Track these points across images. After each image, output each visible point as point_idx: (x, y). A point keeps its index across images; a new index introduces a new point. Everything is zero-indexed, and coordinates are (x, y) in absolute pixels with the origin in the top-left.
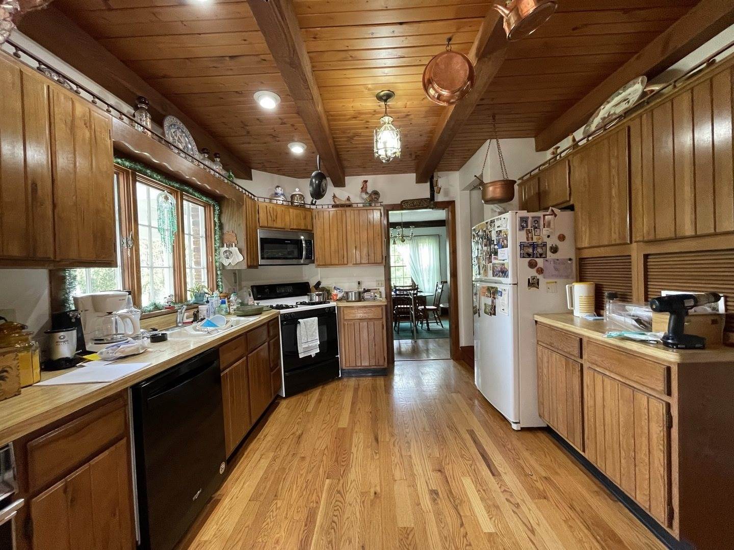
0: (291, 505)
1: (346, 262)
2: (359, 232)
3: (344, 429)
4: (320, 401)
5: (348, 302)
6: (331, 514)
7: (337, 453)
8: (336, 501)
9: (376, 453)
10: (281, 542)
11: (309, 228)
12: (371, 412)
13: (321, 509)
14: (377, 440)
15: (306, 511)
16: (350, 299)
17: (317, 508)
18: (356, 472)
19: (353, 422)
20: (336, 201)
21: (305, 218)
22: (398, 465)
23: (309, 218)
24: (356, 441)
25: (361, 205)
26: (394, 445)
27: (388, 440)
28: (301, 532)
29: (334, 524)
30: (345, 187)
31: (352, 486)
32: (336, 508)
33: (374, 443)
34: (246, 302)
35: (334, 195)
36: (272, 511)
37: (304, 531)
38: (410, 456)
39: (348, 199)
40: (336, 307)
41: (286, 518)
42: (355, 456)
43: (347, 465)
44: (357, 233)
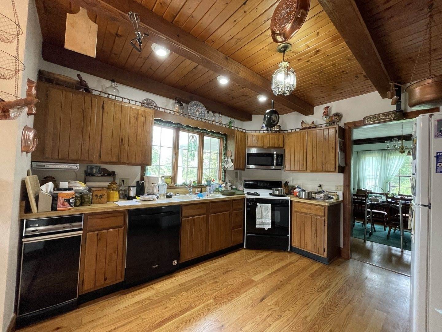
0: (187, 298)
1: (305, 169)
2: (316, 146)
3: (254, 281)
4: (261, 259)
5: (299, 198)
6: (194, 316)
7: (233, 291)
8: (202, 313)
9: (252, 306)
10: (168, 309)
11: (281, 145)
12: (281, 281)
13: (193, 310)
14: (263, 299)
15: (188, 305)
16: (301, 197)
17: (193, 308)
18: (229, 307)
19: (263, 281)
20: (303, 125)
21: (278, 139)
22: (255, 323)
23: (281, 139)
24: (252, 291)
25: (325, 125)
26: (269, 310)
27: (269, 304)
28: (176, 312)
29: (188, 321)
30: (313, 114)
31: (217, 312)
32: (198, 316)
33: (259, 300)
34: (238, 188)
35: (303, 121)
36: (179, 295)
37: (177, 313)
38: (270, 325)
39: (313, 123)
40: (290, 200)
41: (179, 302)
42: (240, 299)
43: (229, 300)
44: (314, 147)
